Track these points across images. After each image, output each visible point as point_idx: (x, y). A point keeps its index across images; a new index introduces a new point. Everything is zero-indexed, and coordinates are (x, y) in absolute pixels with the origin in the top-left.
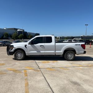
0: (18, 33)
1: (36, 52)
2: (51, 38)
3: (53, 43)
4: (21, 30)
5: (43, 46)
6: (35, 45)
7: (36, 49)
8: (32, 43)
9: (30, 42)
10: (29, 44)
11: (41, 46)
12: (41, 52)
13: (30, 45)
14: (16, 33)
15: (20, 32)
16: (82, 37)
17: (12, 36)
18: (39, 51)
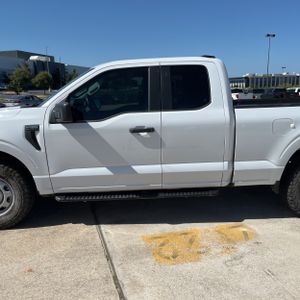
0: (31, 67)
1: (103, 171)
2: (200, 73)
3: (216, 111)
4: (43, 59)
5: (150, 130)
6: (94, 125)
7: (101, 151)
8: (76, 112)
9: (58, 106)
10: (52, 121)
11: (136, 131)
12: (139, 168)
13: (59, 127)
14: (24, 68)
15: (39, 66)
16: (246, 78)
17: (11, 77)
18: (121, 168)
